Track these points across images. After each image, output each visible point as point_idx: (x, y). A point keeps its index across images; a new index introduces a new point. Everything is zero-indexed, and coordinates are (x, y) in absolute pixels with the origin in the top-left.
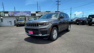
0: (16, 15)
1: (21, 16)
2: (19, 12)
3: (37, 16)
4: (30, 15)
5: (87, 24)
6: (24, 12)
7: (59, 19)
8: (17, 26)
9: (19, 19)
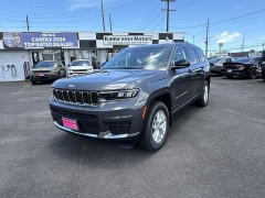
0: (29, 45)
1: (46, 48)
2: (39, 34)
3: (100, 49)
4: (76, 45)
5: (258, 78)
6: (58, 35)
7: (173, 69)
8: (34, 83)
9: (41, 59)
